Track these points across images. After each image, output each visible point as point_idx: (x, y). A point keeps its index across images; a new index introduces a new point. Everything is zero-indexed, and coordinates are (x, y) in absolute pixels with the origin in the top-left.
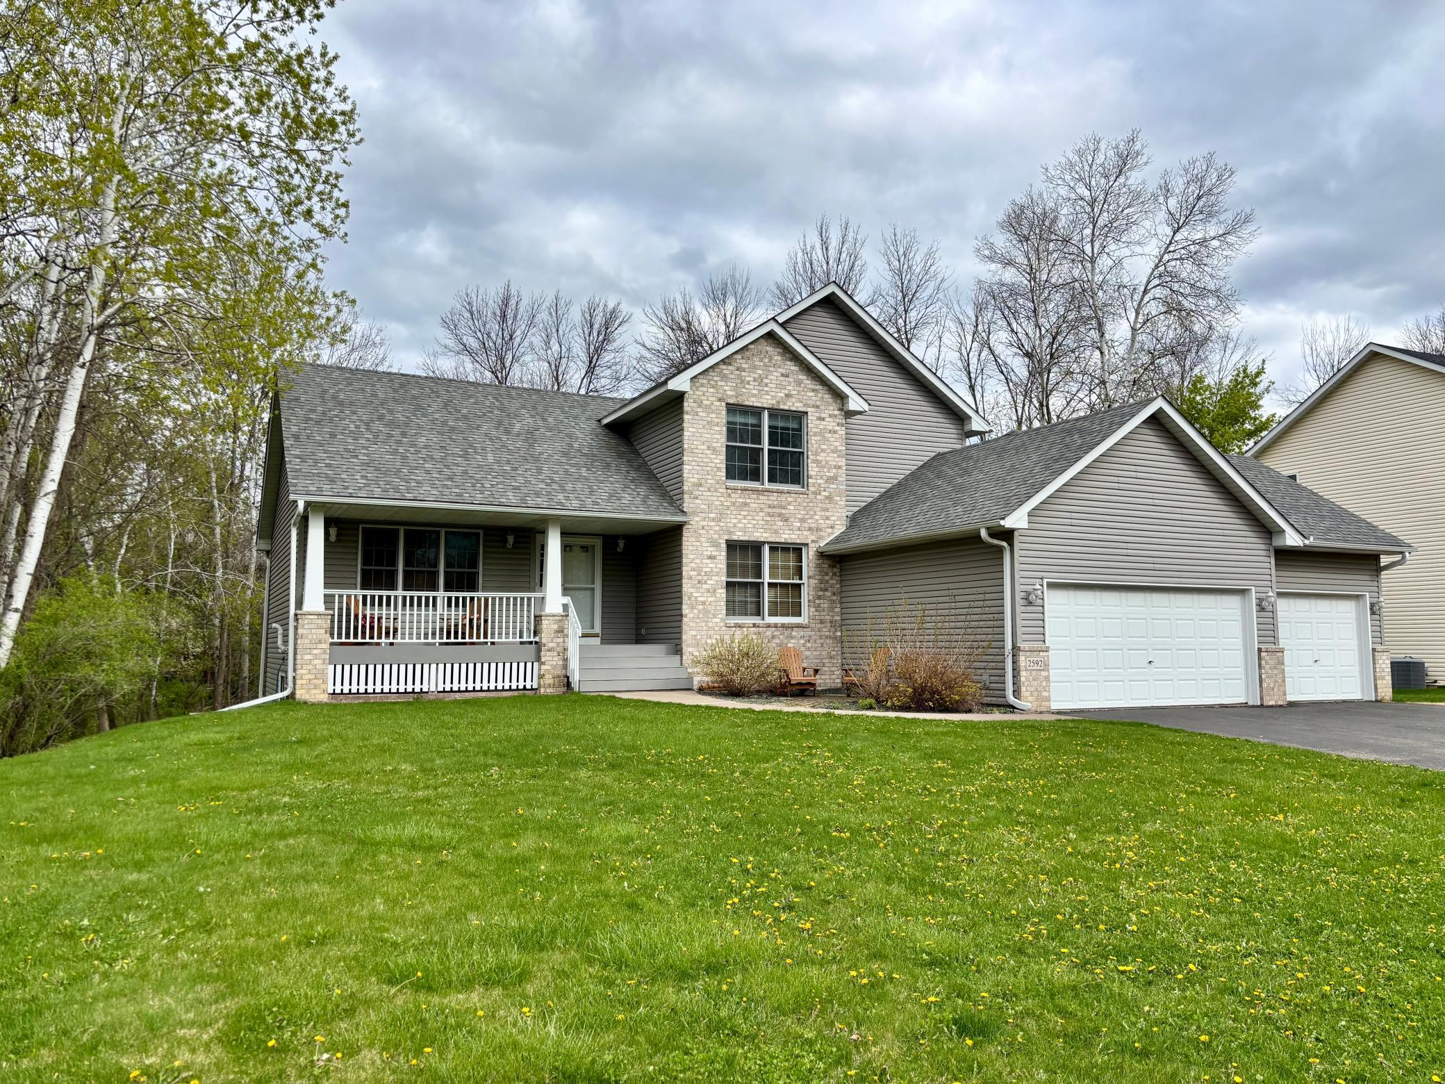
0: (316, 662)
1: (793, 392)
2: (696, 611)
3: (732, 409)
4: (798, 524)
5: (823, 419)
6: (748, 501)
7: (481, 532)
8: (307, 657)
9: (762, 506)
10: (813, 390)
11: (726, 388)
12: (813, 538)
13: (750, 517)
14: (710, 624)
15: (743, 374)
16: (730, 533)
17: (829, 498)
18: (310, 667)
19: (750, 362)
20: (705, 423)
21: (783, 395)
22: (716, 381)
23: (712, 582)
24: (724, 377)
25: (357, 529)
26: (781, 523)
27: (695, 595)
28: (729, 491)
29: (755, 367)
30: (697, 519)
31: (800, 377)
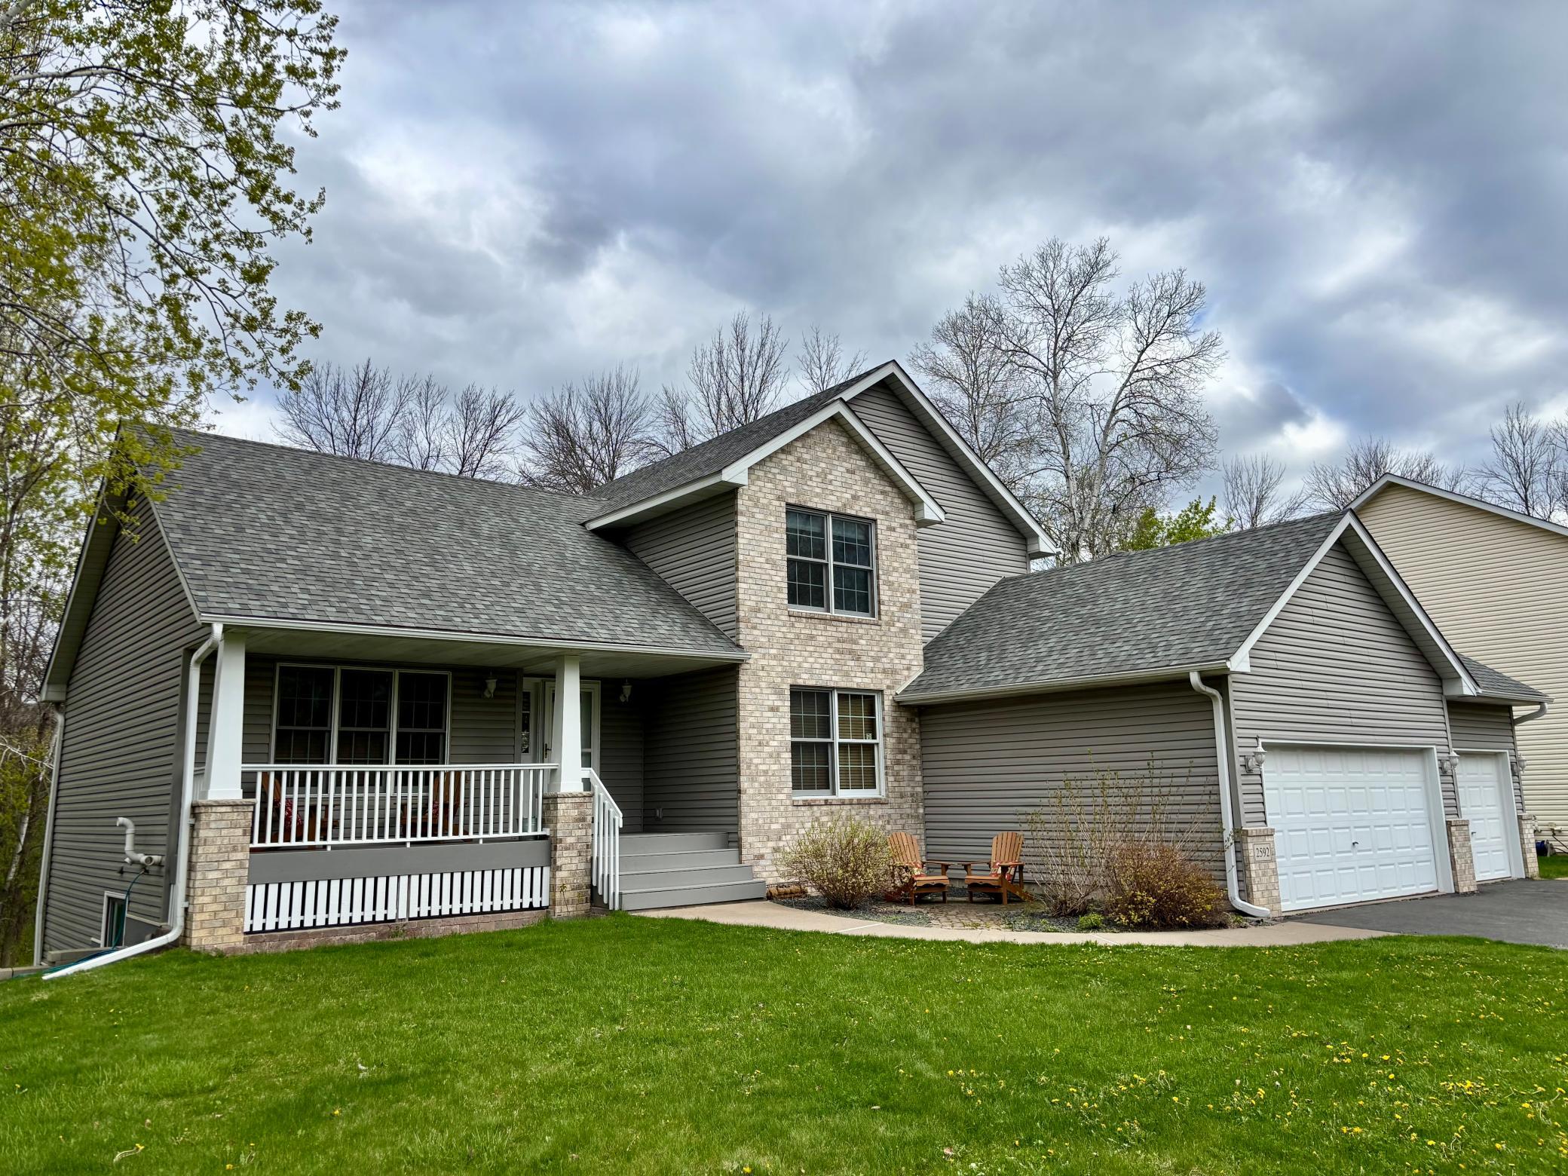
0: (226, 882)
1: (860, 494)
2: (756, 785)
3: (794, 511)
4: (871, 664)
5: (893, 529)
6: (814, 632)
7: (449, 674)
8: (212, 875)
9: (830, 640)
10: (882, 493)
11: (786, 484)
12: (888, 682)
13: (816, 655)
14: (774, 803)
15: (804, 466)
16: (796, 676)
17: (904, 631)
18: (218, 891)
19: (812, 452)
20: (763, 527)
21: (849, 496)
22: (774, 474)
23: (775, 743)
24: (784, 470)
25: (273, 670)
26: (852, 663)
27: (755, 761)
28: (793, 619)
29: (818, 459)
30: (755, 656)
31: (867, 475)
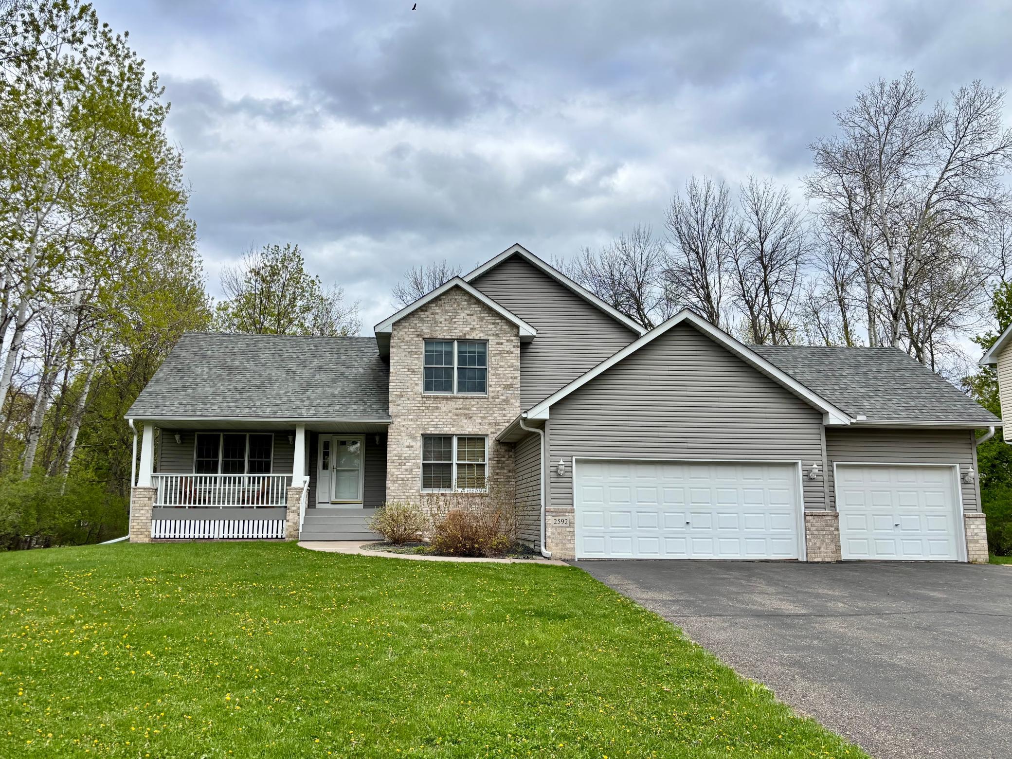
0: (142, 518)
1: (477, 326)
2: (397, 485)
3: (428, 341)
4: (480, 421)
5: (502, 344)
6: (439, 405)
7: (273, 434)
9: (450, 409)
10: (494, 324)
11: (423, 328)
12: (492, 430)
13: (440, 417)
14: (408, 494)
15: (437, 317)
16: (424, 429)
17: (506, 401)
19: (442, 308)
20: (407, 353)
21: (468, 329)
22: (415, 324)
23: (410, 464)
24: (422, 321)
25: (194, 435)
26: (466, 421)
27: (397, 473)
28: (425, 399)
29: (447, 311)
30: (399, 420)
31: (483, 315)
